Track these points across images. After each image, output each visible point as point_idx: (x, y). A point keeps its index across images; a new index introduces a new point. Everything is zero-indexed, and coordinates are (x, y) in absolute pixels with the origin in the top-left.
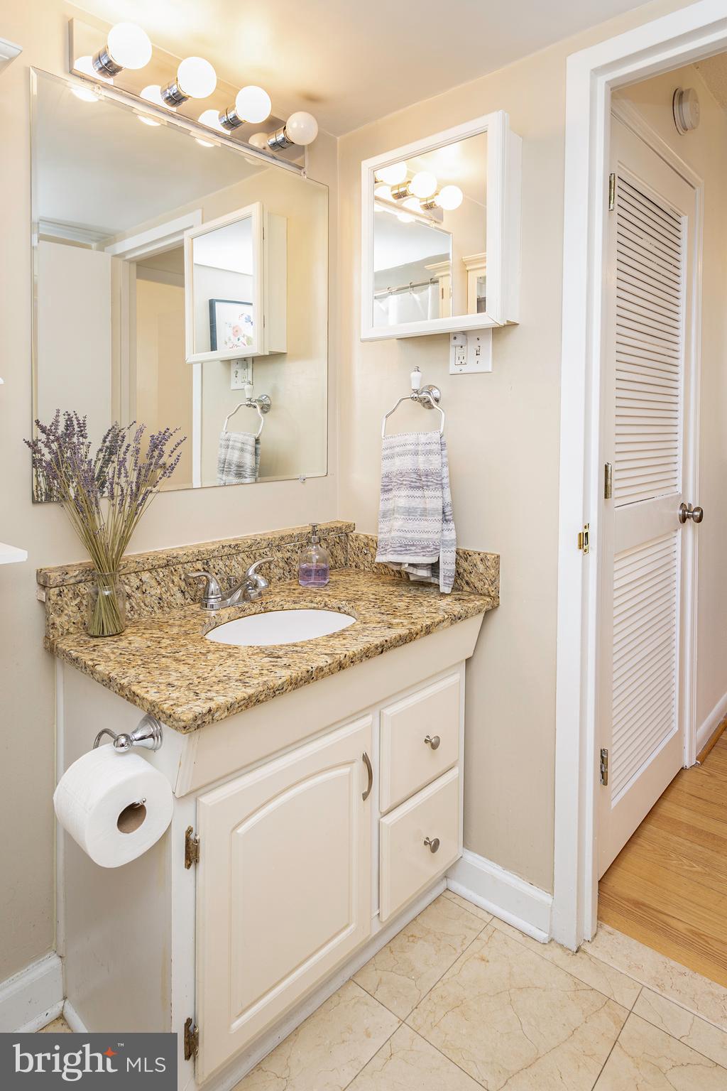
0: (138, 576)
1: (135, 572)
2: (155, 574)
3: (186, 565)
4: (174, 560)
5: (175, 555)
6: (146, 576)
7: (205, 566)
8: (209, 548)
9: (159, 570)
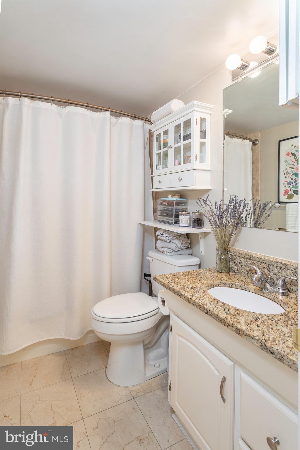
0: (240, 259)
1: (239, 257)
2: (246, 261)
3: (258, 263)
4: (253, 258)
5: (253, 256)
6: (243, 260)
7: (268, 268)
8: (270, 259)
9: (247, 259)
